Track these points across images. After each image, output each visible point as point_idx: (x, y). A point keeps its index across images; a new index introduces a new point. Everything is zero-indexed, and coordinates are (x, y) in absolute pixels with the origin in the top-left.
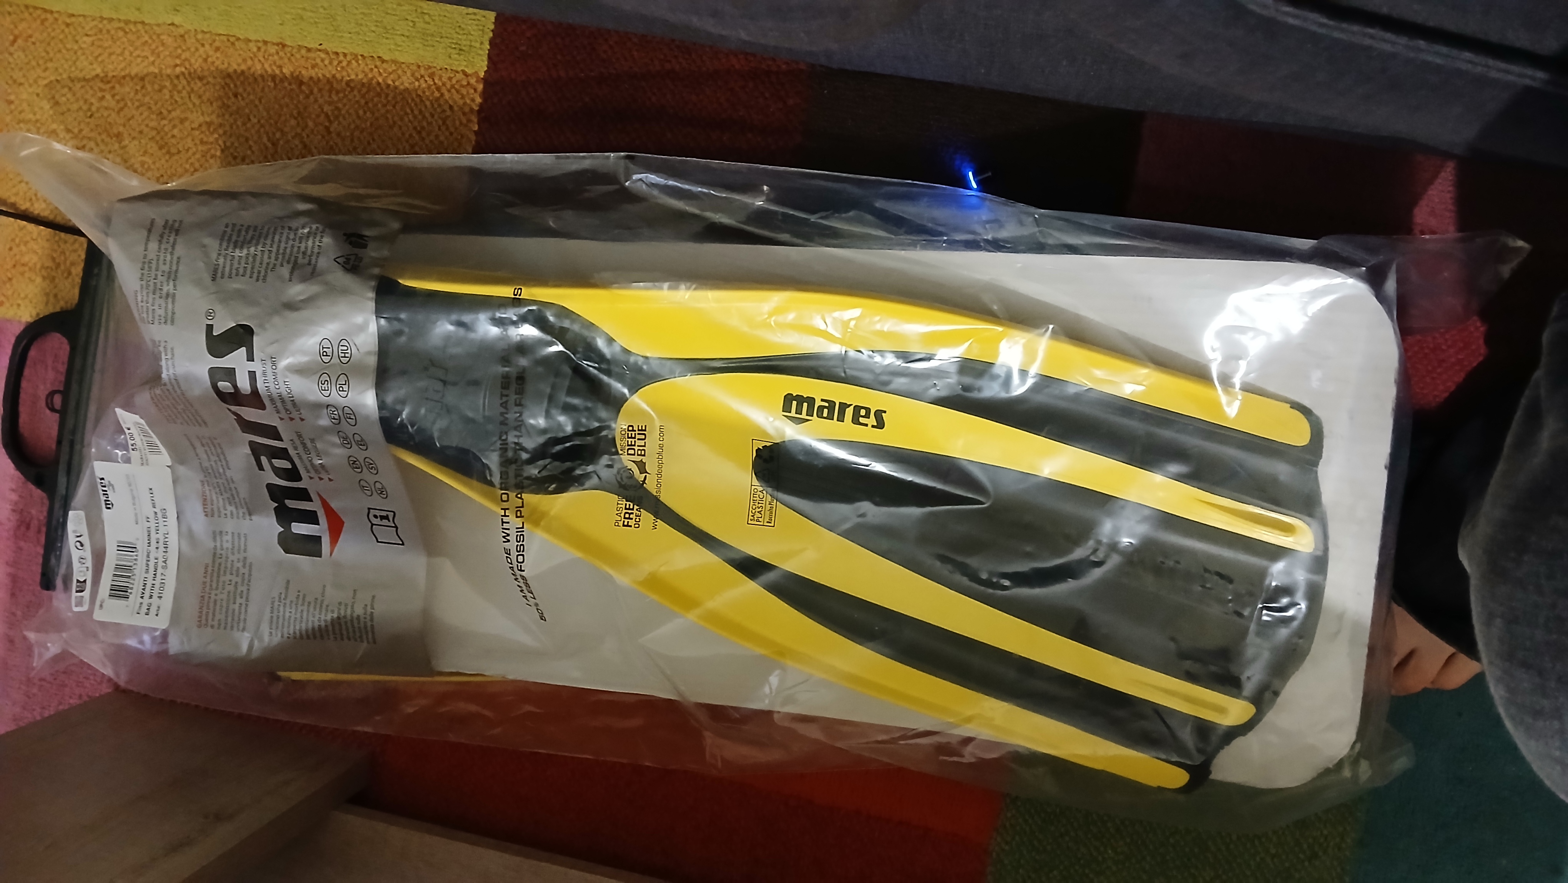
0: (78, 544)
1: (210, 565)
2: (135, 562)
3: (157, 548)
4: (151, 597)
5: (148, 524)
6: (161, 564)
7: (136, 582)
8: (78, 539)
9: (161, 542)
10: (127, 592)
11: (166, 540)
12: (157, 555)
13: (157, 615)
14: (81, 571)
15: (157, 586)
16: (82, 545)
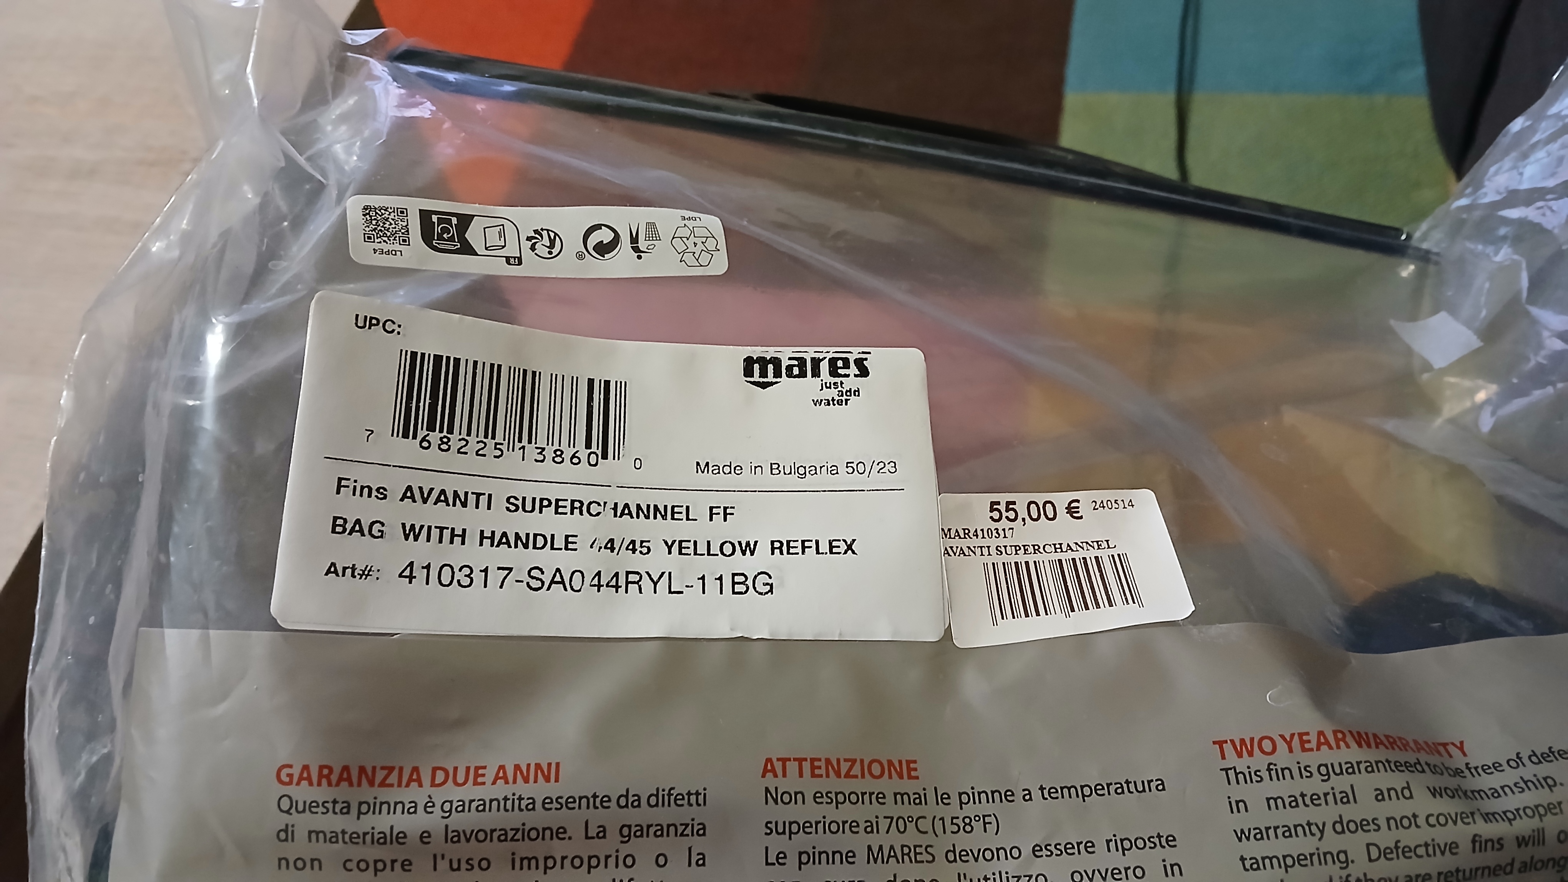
0: (605, 236)
1: (552, 790)
2: (549, 453)
3: (610, 545)
4: (411, 532)
5: (700, 511)
6: (548, 559)
7: (470, 462)
8: (625, 239)
9: (636, 562)
10: (431, 428)
11: (646, 583)
12: (582, 543)
13: (332, 570)
14: (502, 234)
15: (457, 555)
16: (603, 249)
